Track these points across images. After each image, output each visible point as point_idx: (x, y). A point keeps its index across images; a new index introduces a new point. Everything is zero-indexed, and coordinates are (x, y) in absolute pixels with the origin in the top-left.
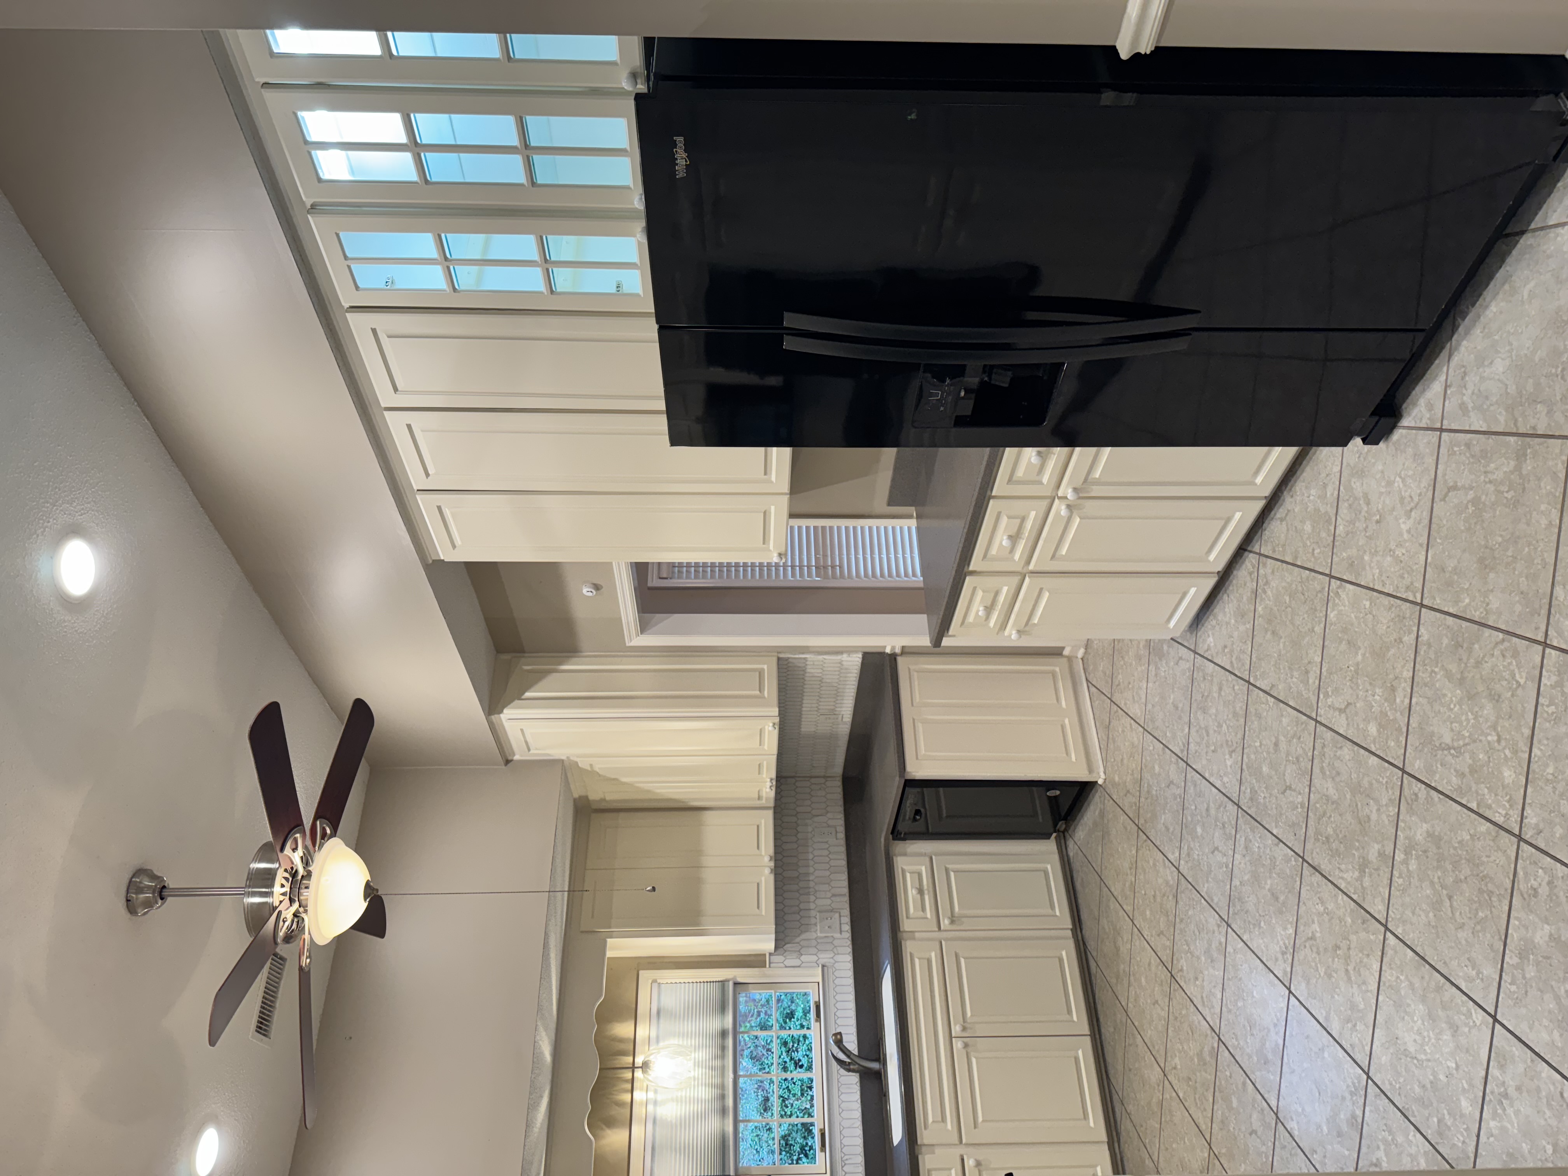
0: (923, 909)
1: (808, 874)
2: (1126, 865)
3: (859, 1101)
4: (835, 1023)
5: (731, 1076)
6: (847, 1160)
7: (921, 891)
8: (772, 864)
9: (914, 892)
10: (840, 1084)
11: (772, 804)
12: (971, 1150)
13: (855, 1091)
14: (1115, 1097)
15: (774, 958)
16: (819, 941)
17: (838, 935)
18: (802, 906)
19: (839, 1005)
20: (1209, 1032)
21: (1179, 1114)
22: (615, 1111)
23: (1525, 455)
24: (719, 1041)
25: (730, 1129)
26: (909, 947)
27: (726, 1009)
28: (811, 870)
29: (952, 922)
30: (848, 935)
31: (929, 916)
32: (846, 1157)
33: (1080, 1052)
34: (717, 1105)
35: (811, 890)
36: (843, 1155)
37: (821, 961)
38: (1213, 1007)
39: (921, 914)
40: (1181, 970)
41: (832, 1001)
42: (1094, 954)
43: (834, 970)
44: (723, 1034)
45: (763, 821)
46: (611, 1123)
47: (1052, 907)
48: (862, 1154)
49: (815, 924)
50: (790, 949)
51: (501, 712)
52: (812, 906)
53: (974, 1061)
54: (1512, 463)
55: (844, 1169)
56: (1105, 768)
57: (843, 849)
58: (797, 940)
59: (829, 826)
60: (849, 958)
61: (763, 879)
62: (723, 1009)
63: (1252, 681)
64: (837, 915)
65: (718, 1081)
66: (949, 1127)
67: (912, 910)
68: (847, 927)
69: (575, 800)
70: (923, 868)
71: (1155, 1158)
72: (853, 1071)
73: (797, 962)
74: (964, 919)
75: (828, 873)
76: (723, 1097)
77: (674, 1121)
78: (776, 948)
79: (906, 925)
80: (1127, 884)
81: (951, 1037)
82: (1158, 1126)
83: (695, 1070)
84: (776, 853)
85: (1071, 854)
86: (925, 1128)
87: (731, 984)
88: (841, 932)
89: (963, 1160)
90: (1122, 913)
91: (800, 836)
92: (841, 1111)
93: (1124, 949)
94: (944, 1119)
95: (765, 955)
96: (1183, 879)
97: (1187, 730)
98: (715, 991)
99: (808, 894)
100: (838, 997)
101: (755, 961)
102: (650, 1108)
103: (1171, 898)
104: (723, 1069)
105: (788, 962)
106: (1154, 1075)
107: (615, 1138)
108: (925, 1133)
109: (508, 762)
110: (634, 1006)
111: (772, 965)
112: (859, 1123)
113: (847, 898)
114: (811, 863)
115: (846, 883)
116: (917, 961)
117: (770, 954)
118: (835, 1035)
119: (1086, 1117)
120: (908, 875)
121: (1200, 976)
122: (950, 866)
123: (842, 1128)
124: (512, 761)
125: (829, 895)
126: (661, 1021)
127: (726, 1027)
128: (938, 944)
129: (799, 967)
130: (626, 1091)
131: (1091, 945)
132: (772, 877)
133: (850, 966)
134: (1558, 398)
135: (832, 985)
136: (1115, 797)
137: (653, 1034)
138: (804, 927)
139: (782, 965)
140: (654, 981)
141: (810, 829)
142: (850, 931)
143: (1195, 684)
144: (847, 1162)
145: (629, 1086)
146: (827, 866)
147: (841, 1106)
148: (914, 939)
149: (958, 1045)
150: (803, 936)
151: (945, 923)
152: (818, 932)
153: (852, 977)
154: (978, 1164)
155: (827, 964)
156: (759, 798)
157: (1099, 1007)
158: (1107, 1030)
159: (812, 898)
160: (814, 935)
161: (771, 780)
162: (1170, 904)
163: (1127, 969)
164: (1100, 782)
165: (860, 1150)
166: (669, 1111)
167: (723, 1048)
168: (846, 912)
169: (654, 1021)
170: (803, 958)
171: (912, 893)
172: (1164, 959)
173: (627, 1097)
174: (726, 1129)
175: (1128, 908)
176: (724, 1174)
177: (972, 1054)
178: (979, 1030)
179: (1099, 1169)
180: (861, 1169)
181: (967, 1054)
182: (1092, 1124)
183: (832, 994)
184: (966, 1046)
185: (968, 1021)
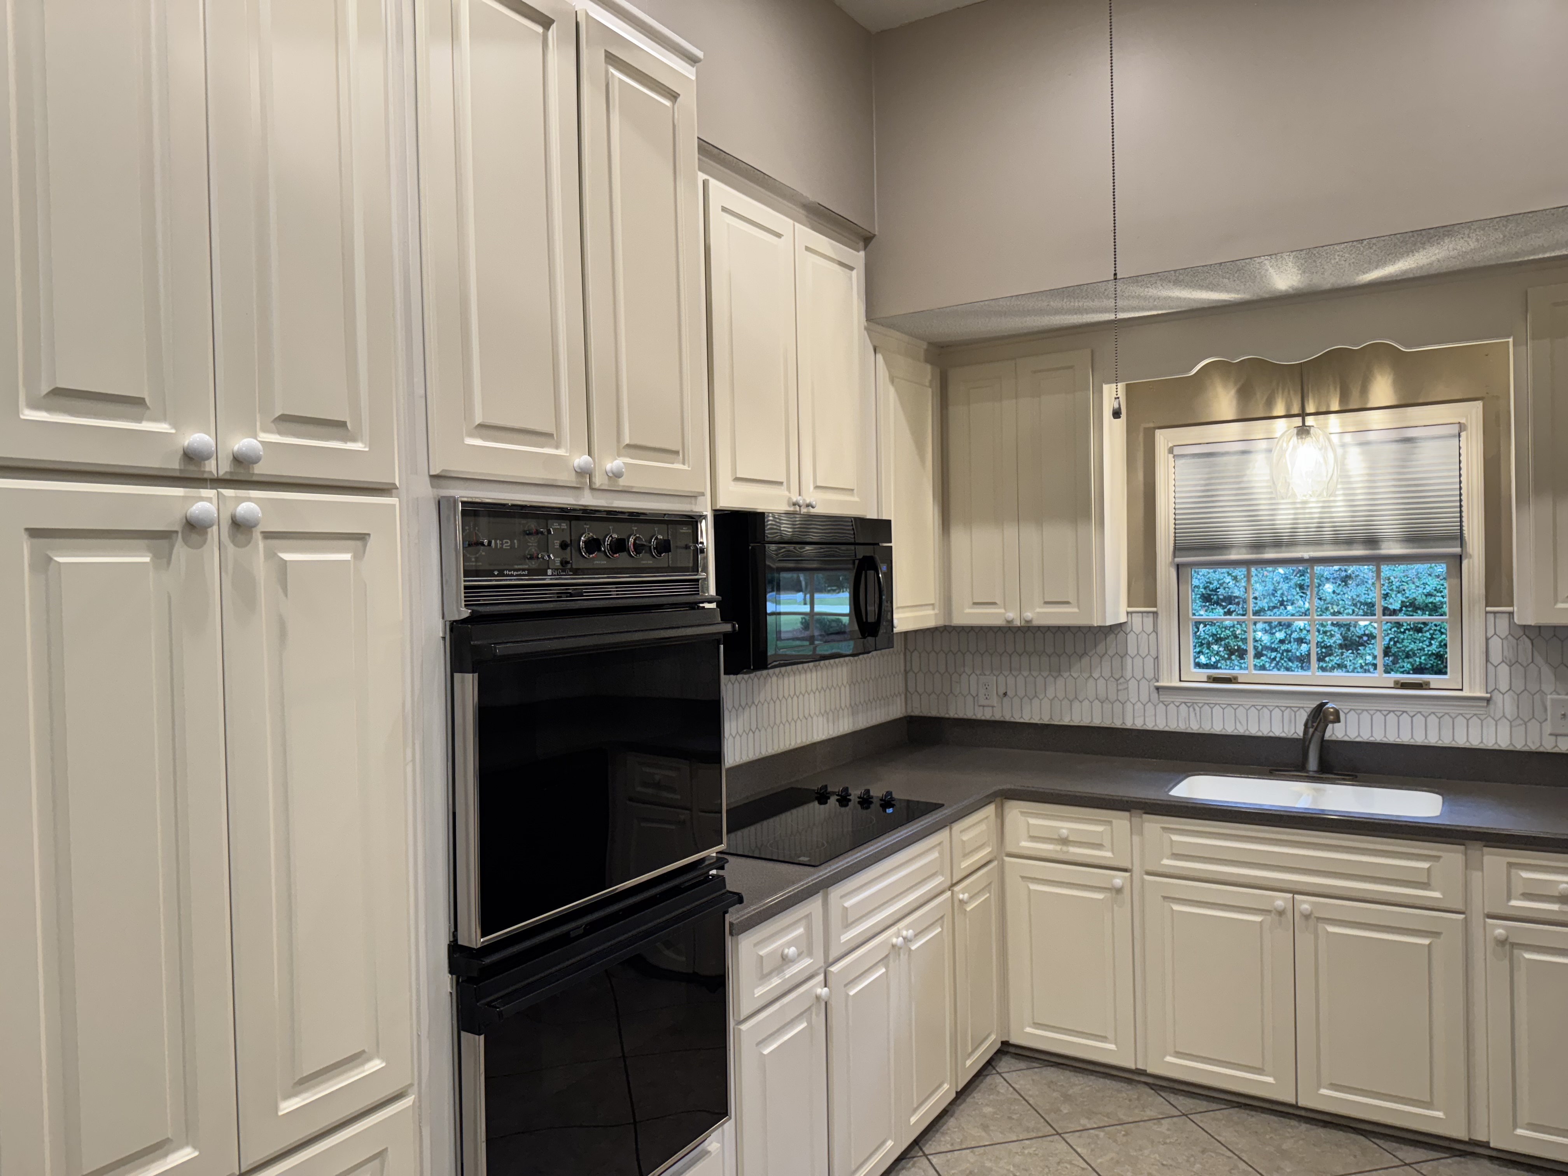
0: (1531, 896)
3: (1271, 734)
4: (1390, 711)
5: (1306, 555)
6: (1194, 709)
10: (1295, 709)
12: (1137, 885)
13: (1286, 730)
15: (1503, 620)
16: (1537, 697)
17: (1548, 730)
19: (1419, 719)
22: (1260, 398)
24: (1361, 536)
25: (1234, 556)
26: (1455, 857)
27: (1411, 545)
29: (1502, 941)
30: (1547, 746)
31: (1517, 902)
32: (1197, 709)
33: (1270, 1079)
34: (1267, 537)
36: (1200, 705)
37: (1498, 698)
39: (1518, 889)
41: (1426, 710)
43: (1482, 717)
44: (1372, 541)
46: (1245, 394)
48: (1201, 731)
50: (1520, 647)
53: (1258, 918)
55: (1183, 705)
58: (1539, 661)
62: (1412, 539)
66: (1166, 862)
67: (1526, 875)
71: (1073, 1137)
72: (1306, 731)
73: (1496, 656)
74: (1507, 963)
76: (1278, 544)
77: (1245, 479)
78: (1525, 627)
79: (1500, 861)
81: (1292, 892)
83: (1317, 502)
86: (1164, 828)
87: (1457, 550)
89: (1125, 870)
92: (1259, 708)
94: (1176, 856)
95: (1510, 606)
98: (1446, 525)
100: (1433, 720)
101: (1501, 590)
102: (1263, 445)
104: (1317, 543)
105: (1496, 644)
107: (1224, 401)
108: (1158, 827)
110: (1421, 401)
111: (1491, 617)
112: (1241, 730)
116: (1425, 865)
117: (1511, 614)
119: (1178, 1054)
123: (1235, 707)
126: (1395, 446)
127: (1382, 545)
128: (1460, 906)
129: (1487, 660)
130: (1288, 407)
133: (1489, 743)
135: (1454, 711)
137: (1372, 436)
139: (1491, 632)
140: (1462, 427)
142: (1556, 750)
144: (1191, 709)
147: (1265, 710)
149: (1280, 900)
150: (1546, 671)
151: (1499, 929)
152: (1555, 696)
154: (1119, 891)
155: (1492, 706)
160: (1548, 688)
165: (1207, 728)
166: (1258, 471)
167: (1349, 542)
169: (1394, 435)
170: (1504, 669)
173: (1280, 410)
174: (1234, 551)
176: (1178, 549)
177: (1269, 918)
178: (1305, 940)
179: (1112, 1047)
180: (1182, 727)
181: (1270, 911)
182: (1169, 1059)
183: (1440, 711)
184: (1281, 913)
185: (1320, 925)
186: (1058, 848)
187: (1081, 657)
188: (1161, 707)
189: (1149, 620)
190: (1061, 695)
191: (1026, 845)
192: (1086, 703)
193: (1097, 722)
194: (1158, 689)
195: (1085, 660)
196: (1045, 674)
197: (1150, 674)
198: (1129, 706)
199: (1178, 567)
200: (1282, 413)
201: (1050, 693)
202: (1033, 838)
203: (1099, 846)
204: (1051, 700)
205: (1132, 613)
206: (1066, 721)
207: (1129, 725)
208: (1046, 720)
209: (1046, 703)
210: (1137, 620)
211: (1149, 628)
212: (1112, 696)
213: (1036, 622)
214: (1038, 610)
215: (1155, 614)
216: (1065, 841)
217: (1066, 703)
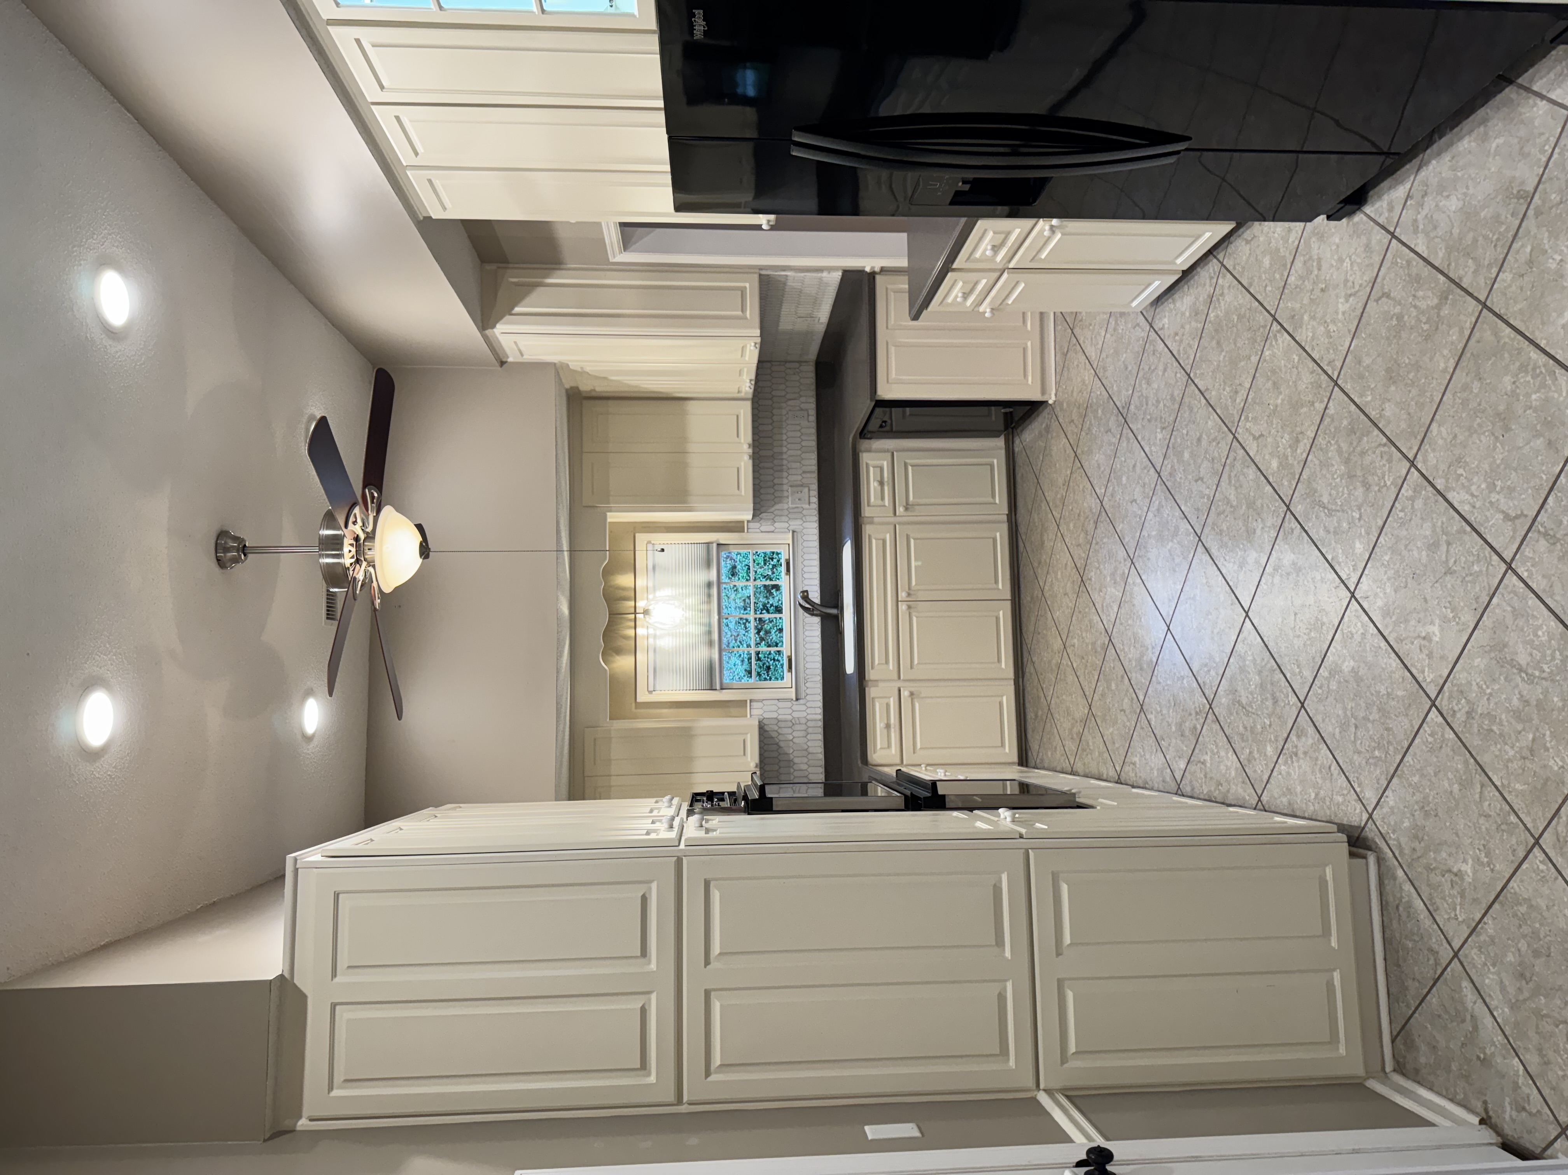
0: (883, 499)
1: (781, 453)
2: (1061, 481)
3: (820, 636)
4: (802, 576)
5: (716, 617)
6: (808, 678)
7: (881, 483)
8: (750, 451)
9: (876, 484)
10: (805, 625)
11: (750, 396)
12: (907, 684)
13: (817, 627)
14: (1024, 646)
15: (751, 525)
16: (790, 511)
17: (807, 506)
18: (776, 481)
19: (805, 563)
20: (1103, 631)
21: (1071, 678)
22: (621, 643)
23: (1447, 298)
24: (706, 590)
25: (716, 656)
26: (868, 530)
27: (711, 565)
28: (785, 449)
29: (906, 509)
30: (815, 506)
31: (887, 504)
32: (808, 676)
33: (1001, 613)
34: (705, 638)
35: (784, 467)
36: (805, 675)
37: (792, 528)
38: (1109, 615)
39: (880, 502)
40: (1090, 579)
41: (800, 559)
42: (1024, 537)
43: (803, 534)
44: (709, 585)
45: (742, 411)
46: (619, 651)
47: (993, 496)
48: (821, 675)
49: (788, 497)
50: (765, 517)
51: (494, 327)
52: (785, 481)
53: (915, 619)
54: (1436, 301)
55: (806, 685)
56: (1057, 390)
57: (813, 431)
58: (772, 509)
59: (802, 410)
60: (816, 525)
61: (742, 464)
62: (708, 564)
63: (1192, 375)
64: (806, 490)
65: (706, 620)
66: (891, 667)
67: (872, 498)
68: (815, 500)
69: (567, 390)
70: (885, 463)
71: (1049, 699)
72: (816, 615)
73: (771, 528)
74: (917, 507)
75: (799, 452)
76: (710, 633)
77: (670, 650)
78: (754, 516)
79: (867, 512)
80: (1059, 496)
81: (897, 601)
82: (1054, 679)
83: (688, 612)
84: (753, 440)
85: (1016, 450)
86: (872, 668)
87: (715, 545)
88: (809, 503)
89: (900, 691)
90: (1050, 515)
91: (775, 418)
92: (805, 643)
93: (1048, 545)
94: (887, 662)
95: (743, 522)
96: (1104, 514)
97: (1131, 392)
98: (701, 551)
99: (781, 471)
100: (806, 556)
101: (736, 527)
102: (651, 641)
103: (1092, 522)
104: (709, 612)
105: (763, 528)
106: (1057, 644)
107: (623, 663)
108: (871, 672)
109: (502, 363)
110: (633, 562)
111: (750, 530)
112: (819, 653)
113: (815, 475)
114: (785, 443)
115: (815, 462)
116: (874, 541)
117: (748, 521)
118: (803, 592)
119: (999, 660)
120: (871, 469)
121: (1104, 590)
122: (907, 461)
123: (805, 656)
124: (506, 362)
125: (800, 472)
126: (657, 573)
127: (711, 579)
128: (892, 527)
129: (772, 531)
130: (630, 627)
131: (1022, 529)
132: (750, 462)
133: (816, 531)
134: (1486, 263)
135: (800, 547)
136: (1061, 421)
137: (650, 584)
138: (778, 499)
139: (758, 530)
140: (649, 542)
141: (784, 412)
143: (1146, 355)
144: (808, 680)
145: (633, 624)
146: (799, 446)
147: (806, 640)
148: (872, 523)
149: (903, 607)
150: (777, 507)
151: (900, 510)
152: (789, 503)
153: (818, 541)
154: (912, 694)
155: (796, 530)
156: (739, 392)
157: (1021, 579)
158: (1026, 598)
159: (785, 474)
160: (786, 506)
161: (751, 380)
162: (1090, 527)
163: (1048, 561)
164: (1050, 402)
165: (819, 671)
166: (666, 643)
167: (709, 596)
168: (815, 487)
169: (650, 574)
170: (776, 525)
171: (874, 485)
172: (1078, 565)
173: (631, 632)
174: (713, 656)
175: (1057, 516)
176: (712, 688)
177: (914, 614)
178: (921, 596)
179: (1005, 698)
180: (819, 685)
181: (910, 613)
182: (1003, 666)
183: (800, 553)
184: (909, 607)
185: (913, 588)
186: (892, 730)
187: (780, 747)
188: (808, 698)
189: (754, 704)
190: (805, 760)
191: (894, 749)
192: (809, 744)
193: (821, 737)
194: (797, 699)
195: (782, 744)
196: (792, 770)
197: (789, 704)
198: (809, 717)
199: (722, 689)
200: (633, 631)
201: (804, 767)
202: (889, 746)
203: (888, 705)
204: (809, 766)
205: (751, 716)
206: (822, 756)
207: (821, 717)
208: (822, 770)
209: (810, 770)
210: (754, 712)
211: (760, 705)
212: (803, 727)
213: (757, 760)
214: (749, 759)
215: (751, 701)
216: (888, 726)
217: (810, 757)
